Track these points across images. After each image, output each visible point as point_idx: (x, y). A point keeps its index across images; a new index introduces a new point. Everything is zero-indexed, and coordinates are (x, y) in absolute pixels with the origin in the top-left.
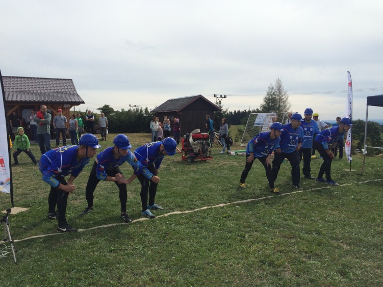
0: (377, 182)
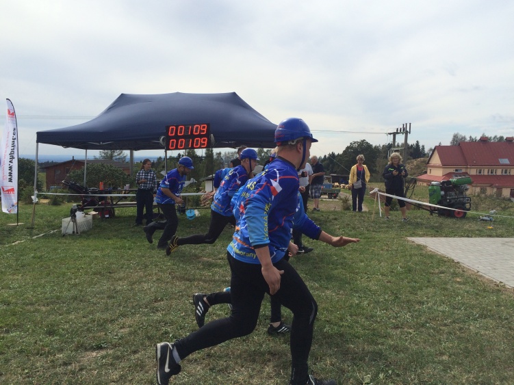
0: (54, 234)
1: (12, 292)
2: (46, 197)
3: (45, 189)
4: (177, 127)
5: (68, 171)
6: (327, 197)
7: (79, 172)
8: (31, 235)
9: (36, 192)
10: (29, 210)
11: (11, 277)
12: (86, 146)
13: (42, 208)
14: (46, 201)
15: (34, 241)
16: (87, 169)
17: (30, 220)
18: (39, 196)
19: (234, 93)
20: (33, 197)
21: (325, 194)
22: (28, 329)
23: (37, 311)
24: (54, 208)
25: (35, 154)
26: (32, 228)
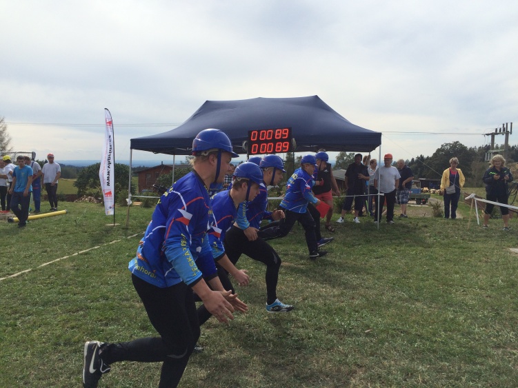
1: (110, 288)
2: (138, 200)
3: (137, 192)
4: (259, 131)
5: (157, 176)
6: (415, 202)
7: (167, 176)
8: (126, 235)
9: (130, 195)
10: (124, 211)
11: (109, 274)
12: (174, 153)
13: (135, 210)
14: (138, 204)
15: (129, 241)
16: (175, 173)
17: (125, 221)
18: (132, 199)
19: (316, 97)
20: (127, 200)
21: (413, 199)
22: (124, 323)
23: (132, 306)
24: (146, 210)
25: (129, 159)
26: (127, 229)
